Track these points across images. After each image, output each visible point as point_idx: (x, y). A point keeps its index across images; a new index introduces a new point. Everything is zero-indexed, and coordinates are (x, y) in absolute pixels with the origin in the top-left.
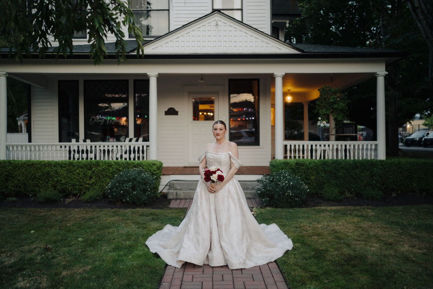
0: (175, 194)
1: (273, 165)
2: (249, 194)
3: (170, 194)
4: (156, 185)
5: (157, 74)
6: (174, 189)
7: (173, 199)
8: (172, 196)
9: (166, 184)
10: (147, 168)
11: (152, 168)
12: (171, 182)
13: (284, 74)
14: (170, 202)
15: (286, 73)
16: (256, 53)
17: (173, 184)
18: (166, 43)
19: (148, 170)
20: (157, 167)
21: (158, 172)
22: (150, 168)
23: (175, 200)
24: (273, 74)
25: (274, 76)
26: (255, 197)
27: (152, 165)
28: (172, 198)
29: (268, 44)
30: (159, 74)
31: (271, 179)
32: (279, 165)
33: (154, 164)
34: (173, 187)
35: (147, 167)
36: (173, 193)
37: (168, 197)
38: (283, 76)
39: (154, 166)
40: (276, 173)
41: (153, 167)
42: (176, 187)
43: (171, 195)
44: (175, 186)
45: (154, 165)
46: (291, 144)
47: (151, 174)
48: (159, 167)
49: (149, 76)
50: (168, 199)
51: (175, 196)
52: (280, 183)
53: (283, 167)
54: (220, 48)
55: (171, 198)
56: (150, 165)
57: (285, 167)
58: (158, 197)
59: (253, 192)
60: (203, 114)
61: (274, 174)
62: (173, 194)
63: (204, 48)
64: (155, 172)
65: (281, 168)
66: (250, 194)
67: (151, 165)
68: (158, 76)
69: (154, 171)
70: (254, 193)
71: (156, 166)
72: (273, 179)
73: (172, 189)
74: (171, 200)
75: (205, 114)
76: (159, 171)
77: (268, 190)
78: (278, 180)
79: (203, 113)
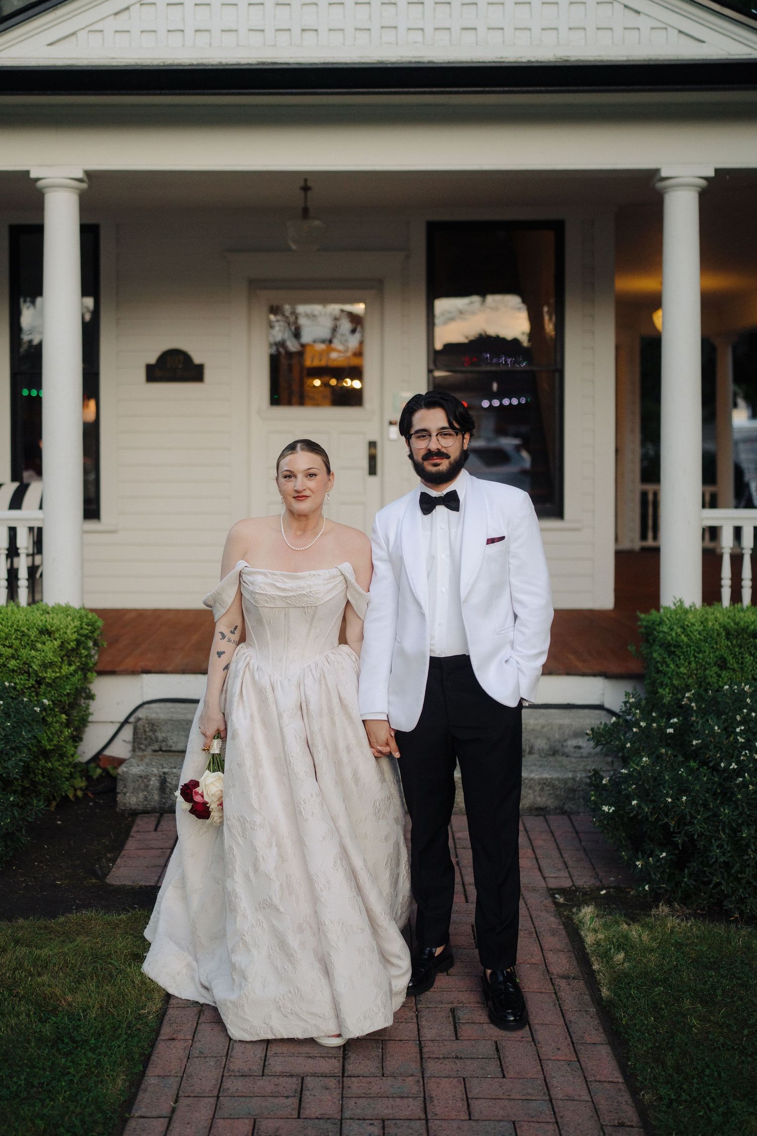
0: (154, 782)
1: (669, 645)
2: (538, 788)
3: (131, 785)
4: (56, 739)
5: (80, 175)
6: (156, 747)
7: (145, 812)
8: (141, 796)
9: (122, 719)
10: (10, 651)
11: (37, 650)
12: (140, 714)
13: (712, 174)
14: (129, 828)
15: (717, 171)
16: (573, 59)
17: (153, 725)
18: (116, 14)
19: (12, 664)
20: (62, 646)
21: (66, 669)
22: (24, 653)
23: (153, 820)
24: (657, 171)
25: (659, 185)
26: (568, 806)
27: (33, 634)
28: (141, 808)
29: (638, 12)
30: (89, 174)
31: (670, 731)
32: (706, 647)
33: (45, 632)
34: (153, 741)
35: (10, 647)
36: (146, 777)
37: (119, 798)
38: (703, 183)
39: (44, 643)
40: (698, 698)
41: (39, 645)
42: (165, 740)
43: (135, 791)
44: (160, 736)
45: (45, 638)
46: (738, 524)
47: (32, 682)
48: (73, 644)
49: (40, 184)
50: (120, 807)
51: (156, 797)
52: (734, 766)
53: (724, 652)
54: (389, 36)
55: (133, 807)
56: (24, 634)
57: (735, 657)
58: (71, 796)
59: (558, 779)
60: (325, 385)
61: (685, 701)
62: (147, 786)
63: (310, 37)
64: (49, 674)
65: (712, 658)
66: (542, 790)
67: (29, 636)
68: (84, 186)
69: (45, 666)
70: (565, 781)
71: (57, 643)
72: (685, 730)
73: (149, 751)
74: (135, 814)
75: (333, 382)
76: (73, 668)
77: (667, 810)
78: (717, 746)
79: (326, 379)
